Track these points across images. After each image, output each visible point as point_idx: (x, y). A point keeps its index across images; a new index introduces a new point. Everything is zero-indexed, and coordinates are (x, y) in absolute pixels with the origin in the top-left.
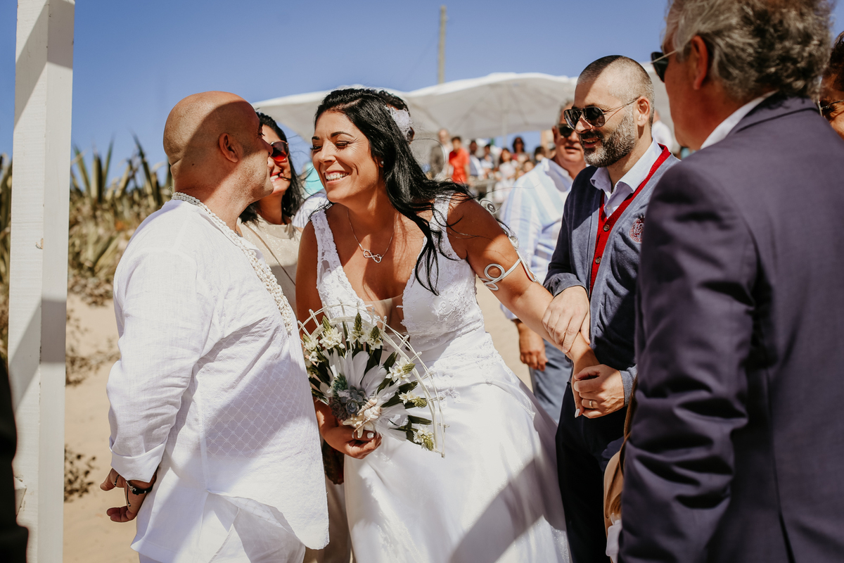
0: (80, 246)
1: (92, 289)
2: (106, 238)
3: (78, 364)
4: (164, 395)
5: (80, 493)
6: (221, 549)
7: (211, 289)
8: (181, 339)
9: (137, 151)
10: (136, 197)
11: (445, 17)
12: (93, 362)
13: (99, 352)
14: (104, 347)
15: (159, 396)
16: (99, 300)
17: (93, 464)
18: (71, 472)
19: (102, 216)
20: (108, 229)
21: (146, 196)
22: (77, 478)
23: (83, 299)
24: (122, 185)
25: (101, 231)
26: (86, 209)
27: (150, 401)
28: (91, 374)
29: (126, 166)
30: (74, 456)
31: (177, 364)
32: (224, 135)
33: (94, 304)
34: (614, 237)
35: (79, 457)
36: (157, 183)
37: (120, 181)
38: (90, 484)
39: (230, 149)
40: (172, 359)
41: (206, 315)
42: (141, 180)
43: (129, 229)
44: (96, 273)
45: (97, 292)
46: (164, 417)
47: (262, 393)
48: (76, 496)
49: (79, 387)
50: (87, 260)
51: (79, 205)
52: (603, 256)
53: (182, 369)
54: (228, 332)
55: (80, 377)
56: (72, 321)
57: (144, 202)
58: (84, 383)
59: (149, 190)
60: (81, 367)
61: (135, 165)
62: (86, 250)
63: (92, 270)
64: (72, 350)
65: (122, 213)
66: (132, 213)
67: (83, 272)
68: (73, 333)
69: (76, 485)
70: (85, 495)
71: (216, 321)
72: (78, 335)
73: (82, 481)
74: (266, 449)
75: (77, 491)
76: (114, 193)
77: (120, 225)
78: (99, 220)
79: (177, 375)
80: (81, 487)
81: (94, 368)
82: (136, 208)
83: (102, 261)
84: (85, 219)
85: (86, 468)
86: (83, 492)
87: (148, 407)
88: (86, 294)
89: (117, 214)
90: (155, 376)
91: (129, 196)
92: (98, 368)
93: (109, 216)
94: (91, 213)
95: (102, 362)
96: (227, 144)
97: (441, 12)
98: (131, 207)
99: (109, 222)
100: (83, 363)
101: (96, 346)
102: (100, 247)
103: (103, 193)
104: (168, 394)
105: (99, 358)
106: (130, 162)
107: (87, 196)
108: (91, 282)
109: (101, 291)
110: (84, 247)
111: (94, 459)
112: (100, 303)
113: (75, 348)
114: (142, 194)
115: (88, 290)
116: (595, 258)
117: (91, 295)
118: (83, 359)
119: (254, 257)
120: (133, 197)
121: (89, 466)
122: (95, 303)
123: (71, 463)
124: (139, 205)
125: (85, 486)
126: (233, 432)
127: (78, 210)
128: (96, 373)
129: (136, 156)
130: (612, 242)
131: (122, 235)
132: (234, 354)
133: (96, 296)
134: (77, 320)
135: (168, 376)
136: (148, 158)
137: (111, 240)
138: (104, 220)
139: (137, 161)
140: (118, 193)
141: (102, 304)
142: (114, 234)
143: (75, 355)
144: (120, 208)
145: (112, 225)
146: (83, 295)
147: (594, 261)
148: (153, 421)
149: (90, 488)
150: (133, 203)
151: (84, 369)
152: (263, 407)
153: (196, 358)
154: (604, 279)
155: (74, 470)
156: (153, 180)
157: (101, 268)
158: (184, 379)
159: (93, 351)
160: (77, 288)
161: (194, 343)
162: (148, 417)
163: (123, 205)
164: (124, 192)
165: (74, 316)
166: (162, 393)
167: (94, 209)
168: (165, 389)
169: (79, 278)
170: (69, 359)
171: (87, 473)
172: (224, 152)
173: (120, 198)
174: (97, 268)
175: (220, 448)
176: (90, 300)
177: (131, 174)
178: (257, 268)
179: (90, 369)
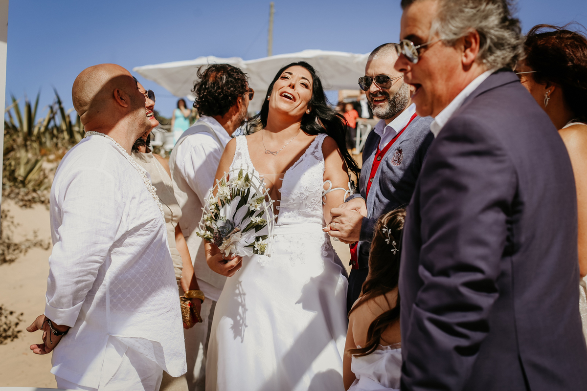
0: (15, 166)
1: (23, 196)
2: (33, 161)
3: (12, 248)
4: (89, 268)
5: (12, 338)
6: (115, 374)
7: (123, 197)
8: (102, 230)
9: (56, 100)
10: (55, 132)
11: (273, 10)
12: (23, 247)
13: (27, 240)
14: (31, 237)
15: (86, 268)
16: (28, 203)
17: (21, 318)
18: (6, 324)
19: (31, 145)
20: (35, 154)
21: (62, 131)
22: (10, 328)
23: (16, 203)
24: (45, 123)
25: (30, 155)
26: (20, 140)
27: (80, 272)
28: (22, 255)
29: (49, 110)
30: (8, 312)
31: (99, 247)
32: (117, 89)
33: (24, 207)
34: (383, 164)
35: (11, 313)
36: (70, 122)
37: (44, 120)
38: (19, 332)
39: (121, 99)
40: (95, 243)
41: (118, 215)
42: (58, 120)
43: (50, 154)
44: (26, 185)
45: (26, 198)
46: (87, 282)
47: (150, 270)
48: (9, 340)
49: (13, 265)
50: (19, 175)
51: (15, 137)
52: (375, 177)
53: (101, 251)
54: (131, 227)
55: (14, 257)
56: (8, 218)
57: (61, 136)
58: (17, 261)
59: (64, 127)
60: (14, 250)
61: (55, 110)
62: (19, 169)
63: (24, 183)
64: (8, 239)
65: (45, 143)
66: (52, 143)
67: (17, 184)
68: (9, 226)
69: (9, 333)
70: (15, 340)
71: (124, 219)
72: (12, 228)
73: (13, 330)
74: (141, 309)
75: (10, 336)
76: (39, 129)
77: (43, 151)
78: (29, 147)
79: (98, 254)
80: (13, 334)
81: (23, 251)
82: (55, 140)
83: (30, 177)
84: (18, 146)
85: (17, 321)
86: (14, 338)
87: (78, 276)
88: (19, 199)
89: (41, 144)
90: (84, 255)
91: (51, 131)
92: (26, 251)
93: (35, 145)
94: (23, 143)
95: (29, 247)
96: (119, 95)
97: (271, 7)
98: (52, 139)
99: (35, 149)
100: (16, 247)
101: (25, 235)
102: (29, 167)
103: (32, 129)
104: (91, 267)
105: (27, 244)
106: (51, 108)
107: (21, 131)
108: (23, 191)
109: (29, 197)
110: (18, 166)
111: (22, 314)
112: (28, 206)
113: (11, 237)
114: (60, 130)
115: (20, 197)
116: (370, 178)
117: (22, 200)
118: (16, 245)
119: (144, 175)
120: (52, 131)
121: (19, 319)
122: (25, 205)
123: (6, 317)
124: (57, 138)
125: (15, 333)
126: (129, 295)
127: (14, 140)
128: (25, 255)
129: (55, 103)
130: (381, 167)
131: (45, 158)
132: (133, 243)
133: (26, 201)
134: (12, 217)
135: (92, 255)
136: (64, 105)
137: (37, 162)
138: (32, 148)
139: (56, 107)
140: (42, 129)
141: (30, 207)
142: (39, 158)
143: (10, 242)
144: (43, 140)
145: (38, 151)
146: (17, 200)
147: (369, 180)
148: (80, 285)
149: (19, 335)
150: (53, 136)
151: (17, 252)
152: (150, 279)
153: (111, 244)
154: (375, 192)
155: (8, 322)
156: (67, 120)
157: (29, 182)
158: (102, 258)
159: (23, 239)
160: (12, 195)
161: (111, 234)
162: (77, 282)
163: (46, 138)
164: (46, 128)
165: (10, 214)
166: (88, 266)
167: (25, 140)
168: (90, 263)
169: (13, 188)
170: (6, 245)
171: (17, 324)
172: (119, 101)
173: (44, 133)
174: (26, 182)
175: (119, 305)
176: (21, 203)
177: (52, 116)
178: (146, 183)
179: (21, 252)
